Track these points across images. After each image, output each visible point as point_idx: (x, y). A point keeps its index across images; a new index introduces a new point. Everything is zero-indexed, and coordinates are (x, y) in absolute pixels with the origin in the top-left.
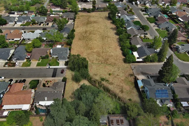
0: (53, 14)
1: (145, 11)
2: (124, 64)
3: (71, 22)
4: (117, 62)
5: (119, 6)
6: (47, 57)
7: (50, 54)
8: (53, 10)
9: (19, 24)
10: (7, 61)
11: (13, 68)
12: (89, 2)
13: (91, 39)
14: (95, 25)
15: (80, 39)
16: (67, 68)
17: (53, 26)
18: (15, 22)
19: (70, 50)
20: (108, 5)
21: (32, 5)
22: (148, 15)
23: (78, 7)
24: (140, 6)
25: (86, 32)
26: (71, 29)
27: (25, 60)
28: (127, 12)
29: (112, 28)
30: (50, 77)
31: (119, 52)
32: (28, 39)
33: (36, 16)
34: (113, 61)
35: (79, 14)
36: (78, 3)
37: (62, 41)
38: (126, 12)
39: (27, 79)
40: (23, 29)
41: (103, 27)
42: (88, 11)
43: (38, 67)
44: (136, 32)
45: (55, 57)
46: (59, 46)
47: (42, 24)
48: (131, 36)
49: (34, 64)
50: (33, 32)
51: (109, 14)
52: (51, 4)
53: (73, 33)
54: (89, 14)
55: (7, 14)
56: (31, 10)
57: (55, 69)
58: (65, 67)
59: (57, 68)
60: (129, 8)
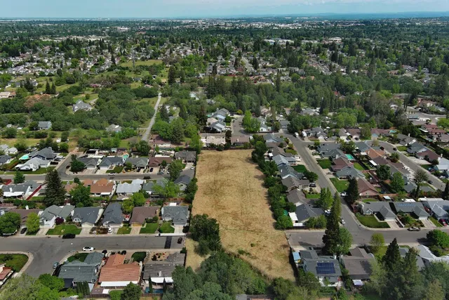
0: (159, 153)
1: (316, 148)
2: (274, 230)
3: (189, 166)
4: (264, 228)
5: (271, 141)
6: (155, 220)
7: (160, 214)
8: (160, 146)
9: (103, 170)
10: (94, 226)
11: (103, 235)
12: (219, 132)
13: (223, 194)
14: (230, 171)
15: (205, 194)
16: (188, 236)
17: (160, 174)
18: (98, 166)
19: (190, 210)
20: (251, 137)
21: (124, 138)
22: (320, 155)
23: (202, 143)
24: (307, 140)
25: (215, 182)
26: (192, 178)
27: (122, 225)
28: (285, 150)
29: (256, 177)
30: (162, 248)
31: (268, 213)
32: (123, 194)
33: (130, 156)
34: (258, 226)
35: (202, 153)
36: (201, 135)
37: (178, 196)
38: (281, 150)
39: (127, 251)
40: (112, 178)
41: (243, 175)
42: (219, 148)
43: (141, 235)
44: (296, 183)
45: (167, 219)
46: (173, 204)
47: (142, 170)
48: (287, 189)
49: (136, 230)
50: (130, 182)
51: (253, 153)
52: (155, 136)
53: (194, 184)
54: (219, 153)
55: (82, 154)
56: (121, 146)
57: (168, 237)
58: (184, 234)
59: (171, 236)
60: (288, 143)
